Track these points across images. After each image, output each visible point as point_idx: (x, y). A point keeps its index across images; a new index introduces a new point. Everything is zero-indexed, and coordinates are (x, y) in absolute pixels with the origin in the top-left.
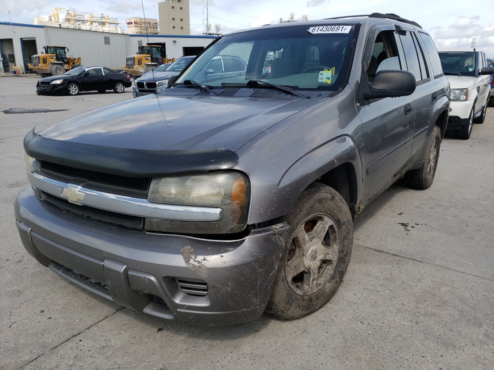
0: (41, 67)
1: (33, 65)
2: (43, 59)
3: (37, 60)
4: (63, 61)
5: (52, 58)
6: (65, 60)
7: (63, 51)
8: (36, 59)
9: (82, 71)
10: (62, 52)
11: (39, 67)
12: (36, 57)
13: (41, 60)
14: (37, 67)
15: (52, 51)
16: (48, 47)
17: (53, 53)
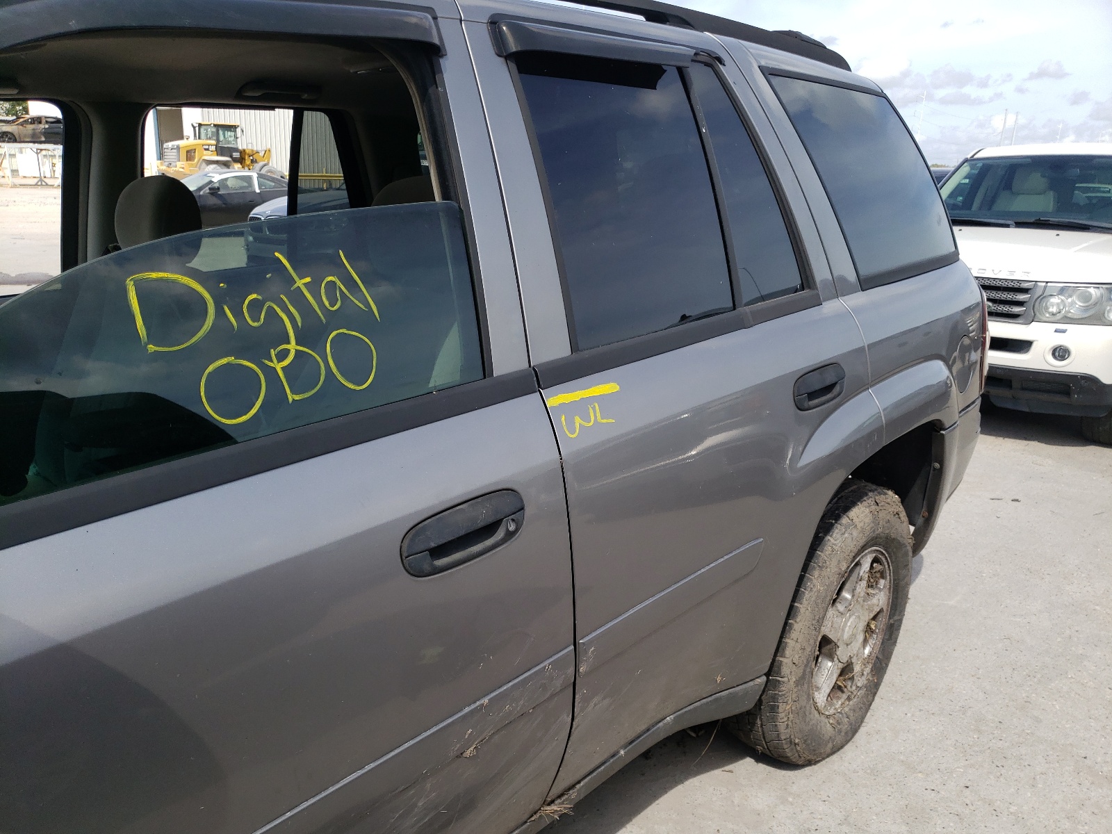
0: (182, 170)
1: (167, 163)
2: (187, 152)
3: (174, 154)
4: (231, 157)
5: (205, 149)
6: (236, 155)
7: (233, 134)
8: (173, 150)
9: (206, 180)
10: (230, 136)
11: (177, 169)
12: (173, 146)
13: (183, 155)
14: (175, 169)
15: (210, 134)
16: (200, 125)
17: (210, 139)
